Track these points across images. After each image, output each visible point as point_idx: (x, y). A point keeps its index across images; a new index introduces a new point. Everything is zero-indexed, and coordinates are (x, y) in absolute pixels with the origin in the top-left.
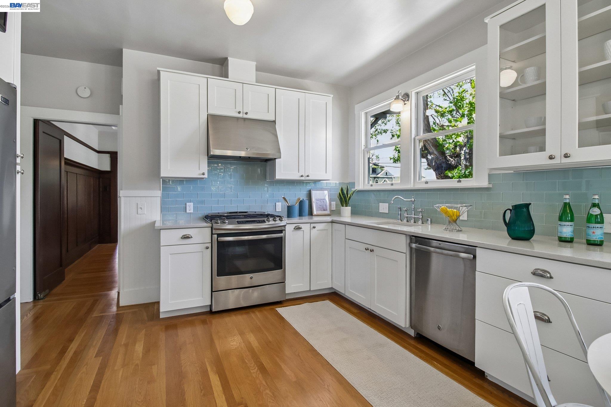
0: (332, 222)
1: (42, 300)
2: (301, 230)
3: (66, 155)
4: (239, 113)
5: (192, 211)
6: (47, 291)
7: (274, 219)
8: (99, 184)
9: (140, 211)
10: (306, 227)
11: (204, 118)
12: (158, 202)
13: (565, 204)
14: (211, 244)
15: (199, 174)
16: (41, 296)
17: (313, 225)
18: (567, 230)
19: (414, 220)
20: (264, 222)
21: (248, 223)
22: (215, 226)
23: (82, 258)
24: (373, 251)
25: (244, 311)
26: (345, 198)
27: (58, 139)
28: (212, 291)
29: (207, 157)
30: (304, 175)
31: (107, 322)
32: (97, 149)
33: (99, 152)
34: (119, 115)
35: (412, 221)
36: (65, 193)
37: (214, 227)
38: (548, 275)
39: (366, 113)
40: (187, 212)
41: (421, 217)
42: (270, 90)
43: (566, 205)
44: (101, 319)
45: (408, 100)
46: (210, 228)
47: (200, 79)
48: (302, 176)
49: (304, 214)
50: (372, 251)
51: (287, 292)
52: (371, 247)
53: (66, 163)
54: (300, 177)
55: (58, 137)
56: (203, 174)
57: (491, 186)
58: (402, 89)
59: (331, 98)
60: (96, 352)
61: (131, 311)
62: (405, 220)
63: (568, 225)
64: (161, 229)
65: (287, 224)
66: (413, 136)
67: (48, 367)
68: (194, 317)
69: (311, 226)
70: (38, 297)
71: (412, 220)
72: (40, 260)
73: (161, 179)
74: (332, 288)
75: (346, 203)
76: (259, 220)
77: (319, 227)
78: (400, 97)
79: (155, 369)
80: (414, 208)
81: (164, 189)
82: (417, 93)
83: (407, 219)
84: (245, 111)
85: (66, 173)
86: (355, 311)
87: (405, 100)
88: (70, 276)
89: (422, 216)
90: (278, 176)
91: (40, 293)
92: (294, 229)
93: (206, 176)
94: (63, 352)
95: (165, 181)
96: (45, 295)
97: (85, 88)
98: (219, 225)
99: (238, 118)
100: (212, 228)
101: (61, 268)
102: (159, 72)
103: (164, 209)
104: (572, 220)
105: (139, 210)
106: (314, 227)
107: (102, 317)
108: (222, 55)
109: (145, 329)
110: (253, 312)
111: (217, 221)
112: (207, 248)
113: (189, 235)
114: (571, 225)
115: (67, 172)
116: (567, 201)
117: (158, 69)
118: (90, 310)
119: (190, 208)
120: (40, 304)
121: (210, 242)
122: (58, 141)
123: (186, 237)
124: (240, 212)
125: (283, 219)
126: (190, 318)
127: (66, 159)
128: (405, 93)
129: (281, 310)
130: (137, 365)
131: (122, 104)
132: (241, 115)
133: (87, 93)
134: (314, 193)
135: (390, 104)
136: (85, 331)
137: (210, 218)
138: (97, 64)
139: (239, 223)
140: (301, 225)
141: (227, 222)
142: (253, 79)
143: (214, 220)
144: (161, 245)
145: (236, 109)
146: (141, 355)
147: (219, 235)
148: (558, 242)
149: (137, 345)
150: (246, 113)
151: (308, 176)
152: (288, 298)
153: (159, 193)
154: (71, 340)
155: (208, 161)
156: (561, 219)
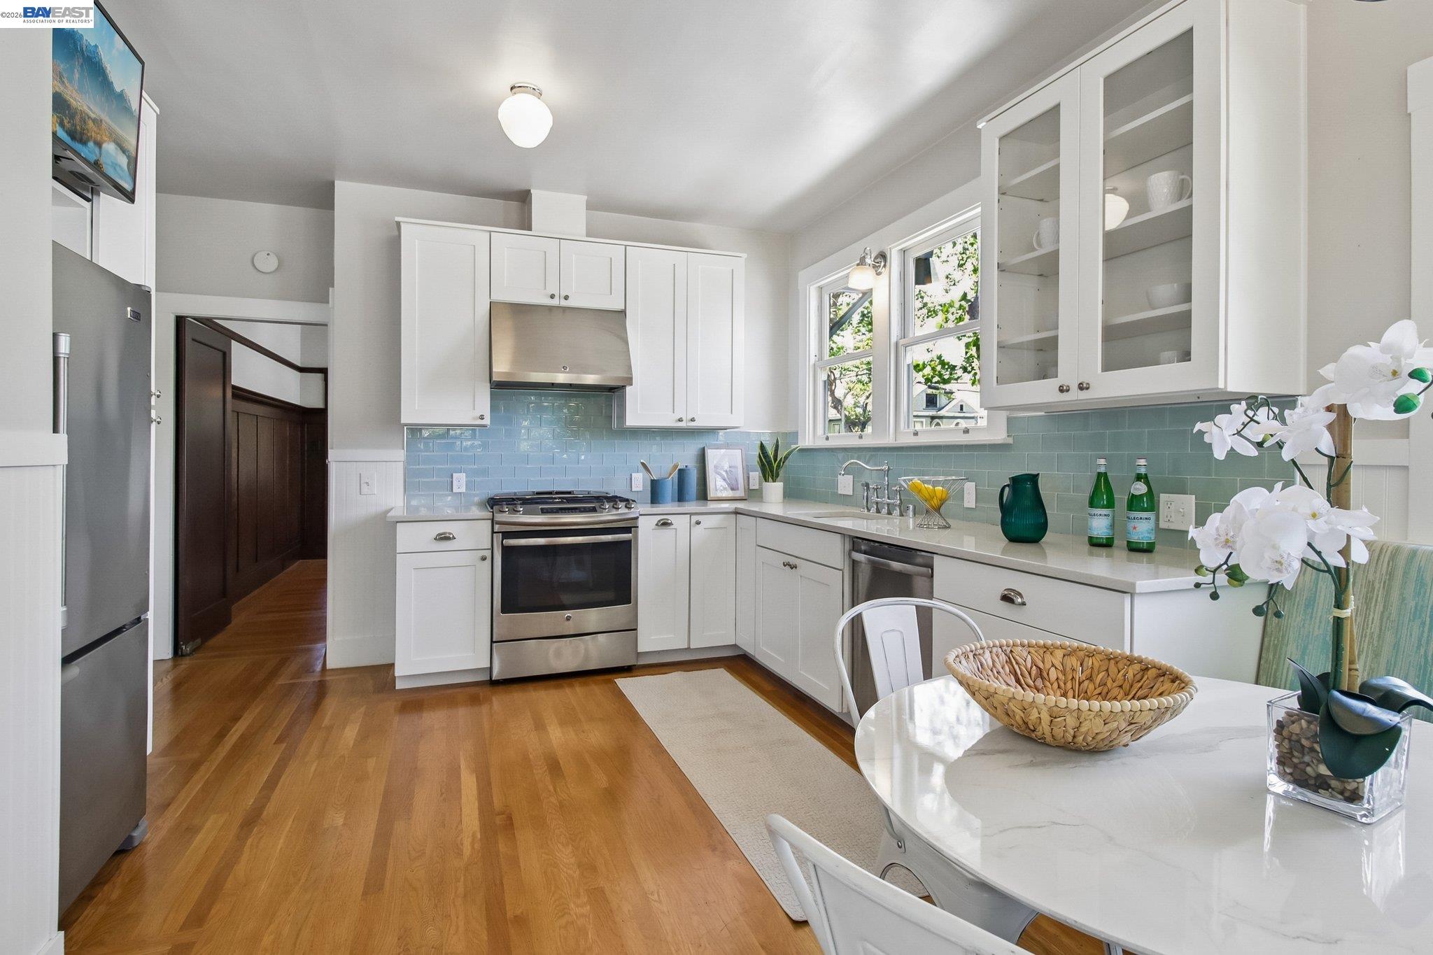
0: (737, 512)
1: (188, 658)
2: (672, 527)
3: (237, 379)
4: (552, 296)
5: (463, 490)
6: (199, 641)
7: (615, 506)
8: (302, 437)
9: (365, 489)
10: (680, 523)
11: (483, 309)
12: (398, 472)
13: (1099, 474)
14: (490, 551)
15: (474, 419)
16: (186, 648)
17: (695, 518)
18: (1100, 525)
19: (888, 508)
20: (594, 510)
21: (562, 512)
22: (499, 517)
23: (266, 585)
24: (796, 568)
25: (552, 683)
26: (769, 463)
27: (221, 351)
28: (492, 642)
29: (489, 384)
30: (684, 419)
31: (301, 693)
32: (299, 364)
33: (301, 370)
34: (328, 302)
35: (885, 511)
36: (234, 455)
37: (495, 519)
38: (1020, 600)
39: (821, 288)
40: (454, 491)
41: (898, 502)
42: (614, 250)
43: (1102, 477)
44: (291, 688)
45: (885, 266)
46: (490, 521)
47: (476, 235)
48: (680, 420)
49: (687, 497)
50: (793, 567)
51: (642, 648)
52: (792, 561)
53: (235, 396)
54: (676, 421)
55: (220, 348)
56: (482, 417)
57: (1010, 441)
58: (872, 245)
59: (742, 261)
60: (277, 736)
61: (346, 676)
62: (873, 510)
63: (1100, 515)
64: (397, 522)
65: (641, 515)
66: (894, 340)
67: (195, 755)
68: (459, 690)
69: (692, 519)
70: (182, 652)
71: (885, 508)
72: (185, 581)
73: (405, 428)
74: (735, 646)
75: (773, 476)
76: (584, 508)
77: (708, 521)
78: (868, 261)
79: (371, 763)
80: (888, 485)
81: (410, 448)
82: (904, 251)
83: (877, 506)
84: (563, 294)
85: (236, 414)
86: (767, 686)
87: (880, 266)
88: (241, 616)
89: (900, 500)
90: (631, 421)
91: (186, 644)
92: (657, 525)
93: (487, 421)
94: (221, 735)
95: (415, 430)
96: (195, 647)
97: (268, 254)
98: (506, 517)
99: (550, 308)
100: (493, 520)
101: (225, 599)
102: (398, 224)
103: (411, 483)
104: (1110, 505)
105: (364, 486)
106: (698, 523)
107: (293, 685)
108: (521, 185)
109: (365, 707)
110: (571, 686)
111: (502, 508)
112: (484, 559)
113: (450, 534)
114: (1105, 515)
115: (238, 413)
116: (1102, 470)
117: (397, 219)
118: (274, 673)
119: (460, 482)
120: (186, 663)
121: (490, 547)
122: (220, 355)
123: (443, 537)
124: (558, 493)
125: (633, 506)
126: (450, 691)
127: (234, 387)
128: (879, 251)
129: (623, 683)
130: (343, 756)
131: (333, 286)
132: (555, 302)
133: (270, 264)
134: (710, 454)
135: (847, 276)
136: (261, 706)
137: (494, 503)
138: (292, 207)
139: (544, 512)
140: (671, 519)
141: (522, 509)
142: (581, 230)
143: (497, 507)
144: (397, 552)
145: (545, 289)
146: (352, 743)
147: (506, 535)
148: (1089, 546)
149: (348, 728)
150: (566, 298)
151: (693, 420)
152: (641, 662)
153: (400, 455)
154: (236, 719)
155: (491, 391)
156: (1092, 504)
